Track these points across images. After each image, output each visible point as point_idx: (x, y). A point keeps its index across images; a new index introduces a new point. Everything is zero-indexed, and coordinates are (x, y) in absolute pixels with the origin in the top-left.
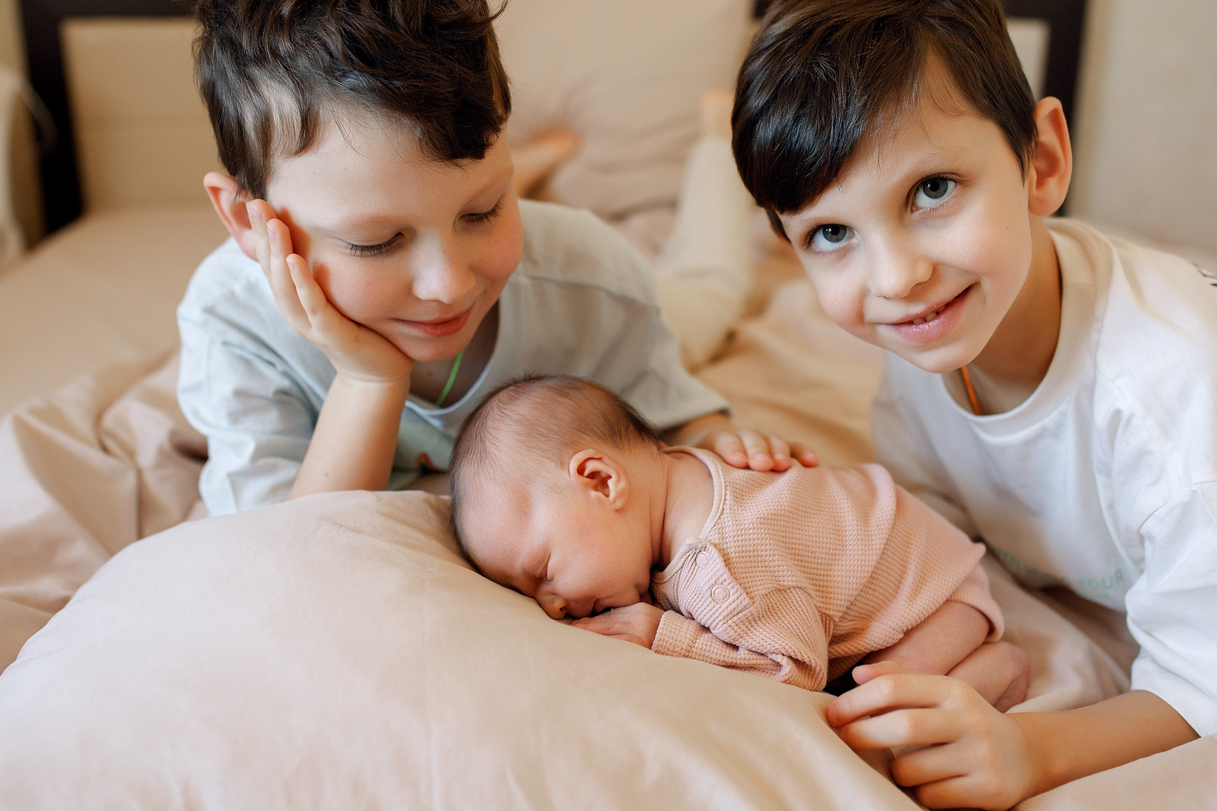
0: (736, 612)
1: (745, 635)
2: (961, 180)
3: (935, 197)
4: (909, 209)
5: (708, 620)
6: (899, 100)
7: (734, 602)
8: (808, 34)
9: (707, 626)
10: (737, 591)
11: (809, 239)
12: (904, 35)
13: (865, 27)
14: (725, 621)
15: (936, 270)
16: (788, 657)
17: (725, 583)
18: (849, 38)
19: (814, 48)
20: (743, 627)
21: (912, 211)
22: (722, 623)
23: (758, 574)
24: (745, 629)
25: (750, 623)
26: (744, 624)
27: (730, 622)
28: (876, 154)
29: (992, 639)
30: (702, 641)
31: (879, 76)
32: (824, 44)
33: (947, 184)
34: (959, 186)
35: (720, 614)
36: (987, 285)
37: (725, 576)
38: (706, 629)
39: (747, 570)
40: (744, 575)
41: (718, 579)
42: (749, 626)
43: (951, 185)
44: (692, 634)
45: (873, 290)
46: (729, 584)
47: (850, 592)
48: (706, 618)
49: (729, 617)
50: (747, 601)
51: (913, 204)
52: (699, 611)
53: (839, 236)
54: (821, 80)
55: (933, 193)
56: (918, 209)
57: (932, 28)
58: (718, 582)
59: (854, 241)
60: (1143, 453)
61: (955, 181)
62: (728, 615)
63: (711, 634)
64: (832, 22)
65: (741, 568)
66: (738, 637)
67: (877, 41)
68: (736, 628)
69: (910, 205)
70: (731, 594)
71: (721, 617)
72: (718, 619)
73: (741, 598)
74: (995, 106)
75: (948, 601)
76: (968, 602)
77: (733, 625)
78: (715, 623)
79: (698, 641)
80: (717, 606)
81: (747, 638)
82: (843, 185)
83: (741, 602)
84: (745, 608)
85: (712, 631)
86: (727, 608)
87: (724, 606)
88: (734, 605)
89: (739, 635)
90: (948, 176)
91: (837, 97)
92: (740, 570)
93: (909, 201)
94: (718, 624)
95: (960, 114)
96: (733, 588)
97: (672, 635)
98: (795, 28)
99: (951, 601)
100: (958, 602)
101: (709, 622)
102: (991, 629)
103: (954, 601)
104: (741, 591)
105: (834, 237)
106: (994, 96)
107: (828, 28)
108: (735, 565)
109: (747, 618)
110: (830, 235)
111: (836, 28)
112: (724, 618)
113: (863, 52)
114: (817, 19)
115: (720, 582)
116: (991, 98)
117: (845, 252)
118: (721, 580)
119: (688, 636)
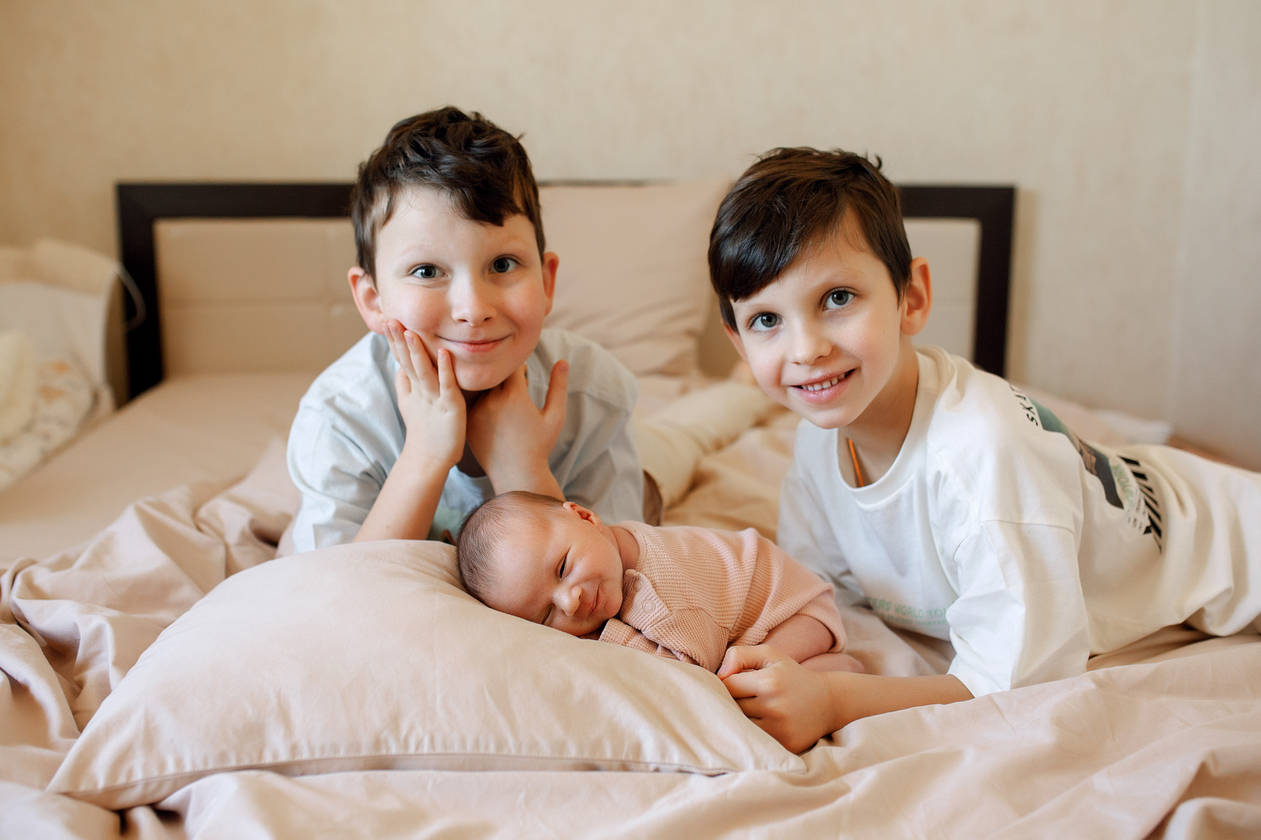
0: (659, 619)
1: (666, 636)
2: (858, 295)
3: (840, 304)
4: (821, 308)
5: (640, 624)
6: (824, 232)
7: (658, 612)
8: (770, 184)
9: (639, 629)
10: (660, 605)
11: (751, 323)
12: (833, 193)
13: (809, 184)
14: (652, 625)
15: (836, 351)
16: (685, 655)
17: (653, 599)
18: (798, 189)
19: (774, 192)
20: (664, 630)
21: (823, 310)
22: (650, 626)
23: (676, 595)
24: (666, 632)
25: (670, 629)
26: (665, 629)
27: (655, 626)
28: (805, 263)
29: (833, 650)
30: (631, 642)
31: (814, 214)
32: (781, 191)
33: (848, 296)
34: (856, 298)
35: (649, 620)
36: (865, 370)
37: (653, 594)
38: (639, 631)
39: (668, 592)
40: (666, 595)
41: (648, 596)
42: (669, 630)
43: (851, 296)
44: (628, 634)
45: (791, 358)
46: (655, 600)
47: (738, 608)
48: (638, 624)
49: (655, 623)
50: (667, 611)
51: (824, 306)
52: (634, 619)
53: (772, 323)
54: (776, 212)
55: (839, 301)
56: (827, 309)
57: (850, 193)
58: (648, 599)
59: (782, 327)
60: (954, 502)
61: (854, 295)
62: (654, 621)
63: (640, 636)
64: (787, 178)
65: (664, 590)
66: (660, 637)
67: (816, 194)
68: (659, 630)
69: (822, 306)
70: (656, 606)
71: (649, 622)
72: (647, 624)
73: (663, 609)
74: (885, 252)
75: (797, 614)
76: (814, 616)
77: (657, 628)
78: (645, 626)
79: (629, 642)
80: (647, 615)
81: (667, 638)
82: (781, 282)
83: (663, 612)
84: (666, 617)
85: (643, 632)
86: (653, 616)
87: (651, 615)
88: (658, 614)
89: (661, 635)
90: (849, 290)
91: (785, 224)
92: (663, 591)
93: (821, 303)
94: (647, 627)
95: (862, 250)
96: (658, 602)
97: (612, 637)
98: (763, 179)
99: (799, 614)
100: (806, 615)
101: (640, 626)
102: (834, 642)
103: (802, 614)
104: (663, 604)
105: (769, 323)
106: (885, 245)
107: (784, 182)
108: (660, 587)
109: (667, 624)
110: (765, 322)
111: (790, 182)
112: (651, 623)
113: (806, 198)
114: (776, 176)
115: (649, 598)
116: (883, 244)
117: (776, 332)
118: (650, 597)
119: (623, 639)
